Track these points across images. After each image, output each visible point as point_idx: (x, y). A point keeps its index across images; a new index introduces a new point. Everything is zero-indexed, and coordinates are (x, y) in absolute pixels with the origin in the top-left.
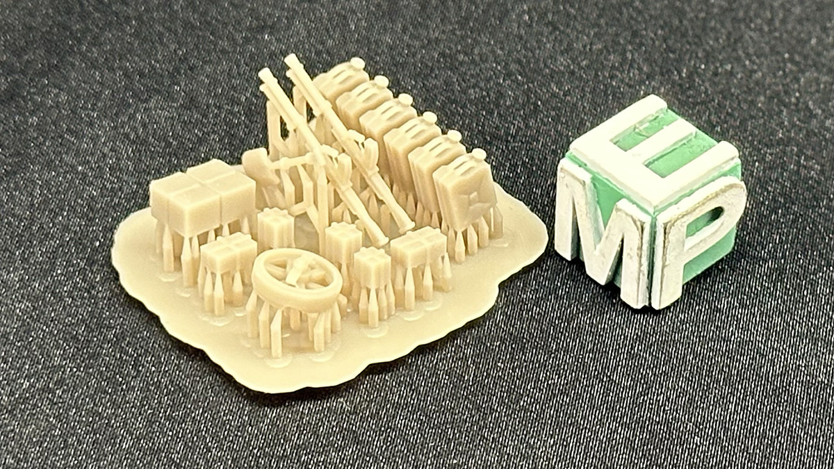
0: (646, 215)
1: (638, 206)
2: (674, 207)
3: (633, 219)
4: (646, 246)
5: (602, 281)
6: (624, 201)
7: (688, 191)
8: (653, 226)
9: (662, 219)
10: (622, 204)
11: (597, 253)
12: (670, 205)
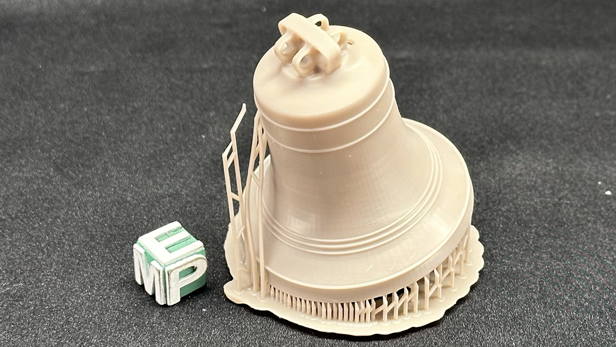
0: (161, 267)
1: (159, 264)
2: (173, 265)
3: (156, 269)
4: (161, 280)
5: (151, 294)
6: (154, 261)
7: (180, 259)
8: (164, 272)
9: (167, 269)
10: (153, 263)
11: (147, 282)
12: (172, 264)
